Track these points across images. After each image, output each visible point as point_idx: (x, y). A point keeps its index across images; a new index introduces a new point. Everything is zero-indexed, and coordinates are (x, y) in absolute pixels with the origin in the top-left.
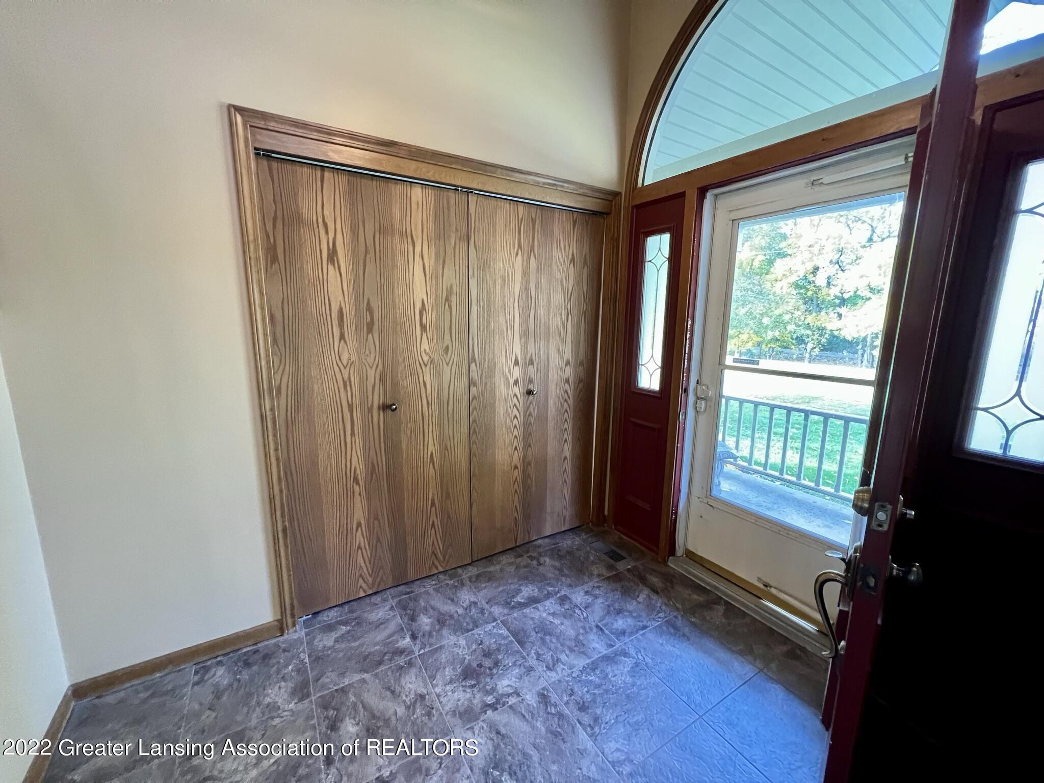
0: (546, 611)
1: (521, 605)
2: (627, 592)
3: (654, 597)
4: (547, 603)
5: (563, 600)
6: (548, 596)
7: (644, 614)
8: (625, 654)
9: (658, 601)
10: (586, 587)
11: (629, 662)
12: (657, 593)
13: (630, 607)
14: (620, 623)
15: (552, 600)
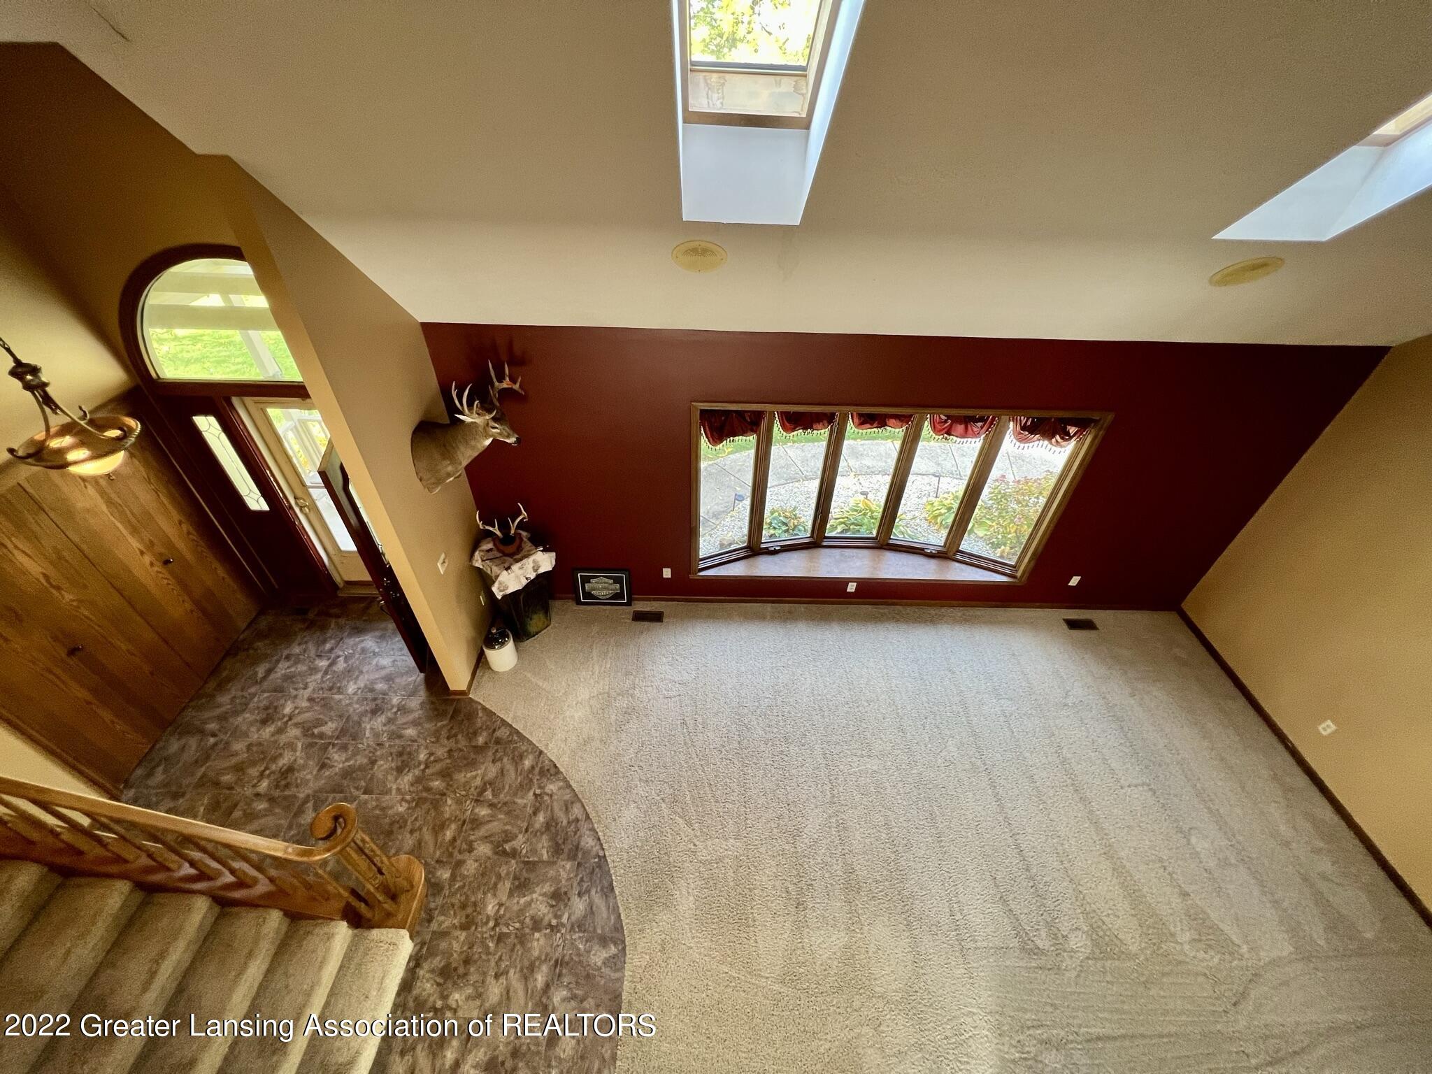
0: (283, 668)
1: (264, 678)
2: (323, 628)
3: (340, 620)
4: (280, 665)
5: (288, 658)
6: (278, 661)
7: (338, 633)
8: (339, 657)
9: (342, 621)
10: (297, 642)
11: (341, 659)
12: (339, 617)
13: (328, 635)
14: (328, 646)
15: (281, 662)
